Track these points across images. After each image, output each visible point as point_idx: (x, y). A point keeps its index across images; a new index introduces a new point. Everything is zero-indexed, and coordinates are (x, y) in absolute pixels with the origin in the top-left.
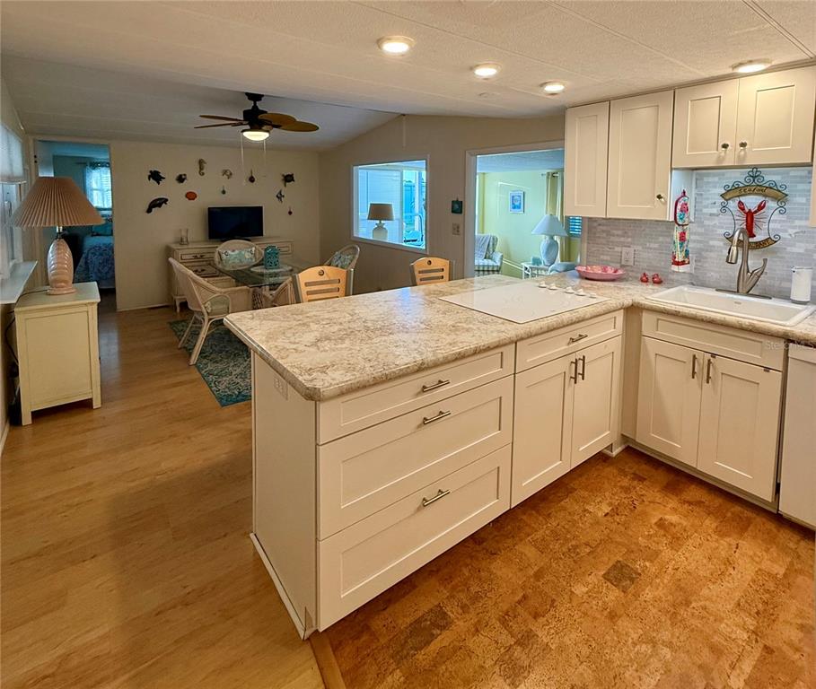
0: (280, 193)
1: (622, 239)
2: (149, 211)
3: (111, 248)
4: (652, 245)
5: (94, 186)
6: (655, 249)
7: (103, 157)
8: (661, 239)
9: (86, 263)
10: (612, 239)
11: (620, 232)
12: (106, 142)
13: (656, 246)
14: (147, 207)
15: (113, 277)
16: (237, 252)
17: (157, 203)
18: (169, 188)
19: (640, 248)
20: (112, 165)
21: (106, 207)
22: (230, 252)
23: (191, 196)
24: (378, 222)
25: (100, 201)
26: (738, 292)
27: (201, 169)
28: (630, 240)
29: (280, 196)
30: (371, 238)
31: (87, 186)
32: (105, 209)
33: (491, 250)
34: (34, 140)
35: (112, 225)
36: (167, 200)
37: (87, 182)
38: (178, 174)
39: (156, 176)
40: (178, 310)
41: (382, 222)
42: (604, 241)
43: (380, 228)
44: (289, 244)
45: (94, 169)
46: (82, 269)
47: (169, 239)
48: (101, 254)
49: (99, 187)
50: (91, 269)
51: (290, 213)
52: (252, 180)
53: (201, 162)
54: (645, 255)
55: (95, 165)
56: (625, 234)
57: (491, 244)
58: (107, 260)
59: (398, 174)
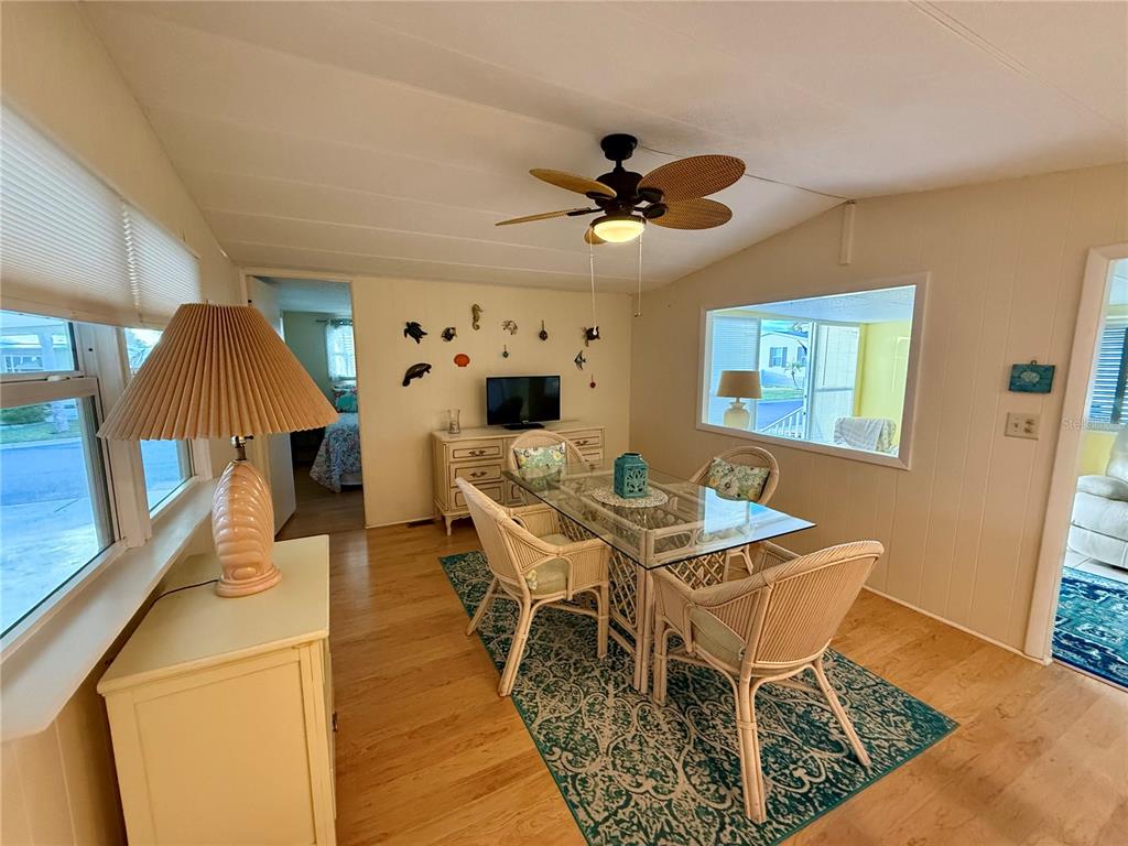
0: (580, 356)
2: (406, 383)
3: (356, 431)
5: (337, 350)
7: (345, 312)
9: (327, 451)
12: (346, 279)
14: (403, 378)
15: (360, 470)
16: (541, 450)
17: (418, 371)
18: (431, 349)
20: (357, 323)
21: (350, 376)
22: (531, 451)
23: (462, 360)
24: (734, 400)
25: (344, 369)
27: (476, 319)
29: (579, 361)
30: (722, 425)
31: (329, 349)
32: (349, 379)
33: (886, 442)
34: (247, 276)
35: (356, 399)
36: (429, 366)
37: (329, 345)
38: (444, 329)
39: (414, 331)
40: (449, 533)
41: (741, 400)
43: (737, 409)
44: (598, 433)
45: (336, 327)
46: (323, 459)
47: (432, 423)
48: (345, 440)
49: (342, 351)
50: (333, 459)
51: (593, 385)
52: (543, 336)
53: (475, 309)
55: (337, 323)
57: (885, 432)
58: (353, 448)
59: (754, 325)
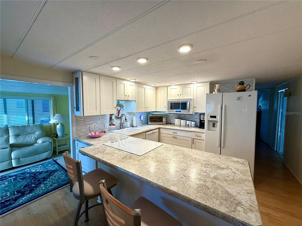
1: (90, 122)
4: (99, 122)
6: (100, 123)
8: (101, 120)
10: (86, 123)
11: (88, 120)
13: (100, 122)
19: (95, 124)
26: (120, 129)
28: (92, 122)
42: (83, 124)
54: (97, 126)
56: (90, 120)
